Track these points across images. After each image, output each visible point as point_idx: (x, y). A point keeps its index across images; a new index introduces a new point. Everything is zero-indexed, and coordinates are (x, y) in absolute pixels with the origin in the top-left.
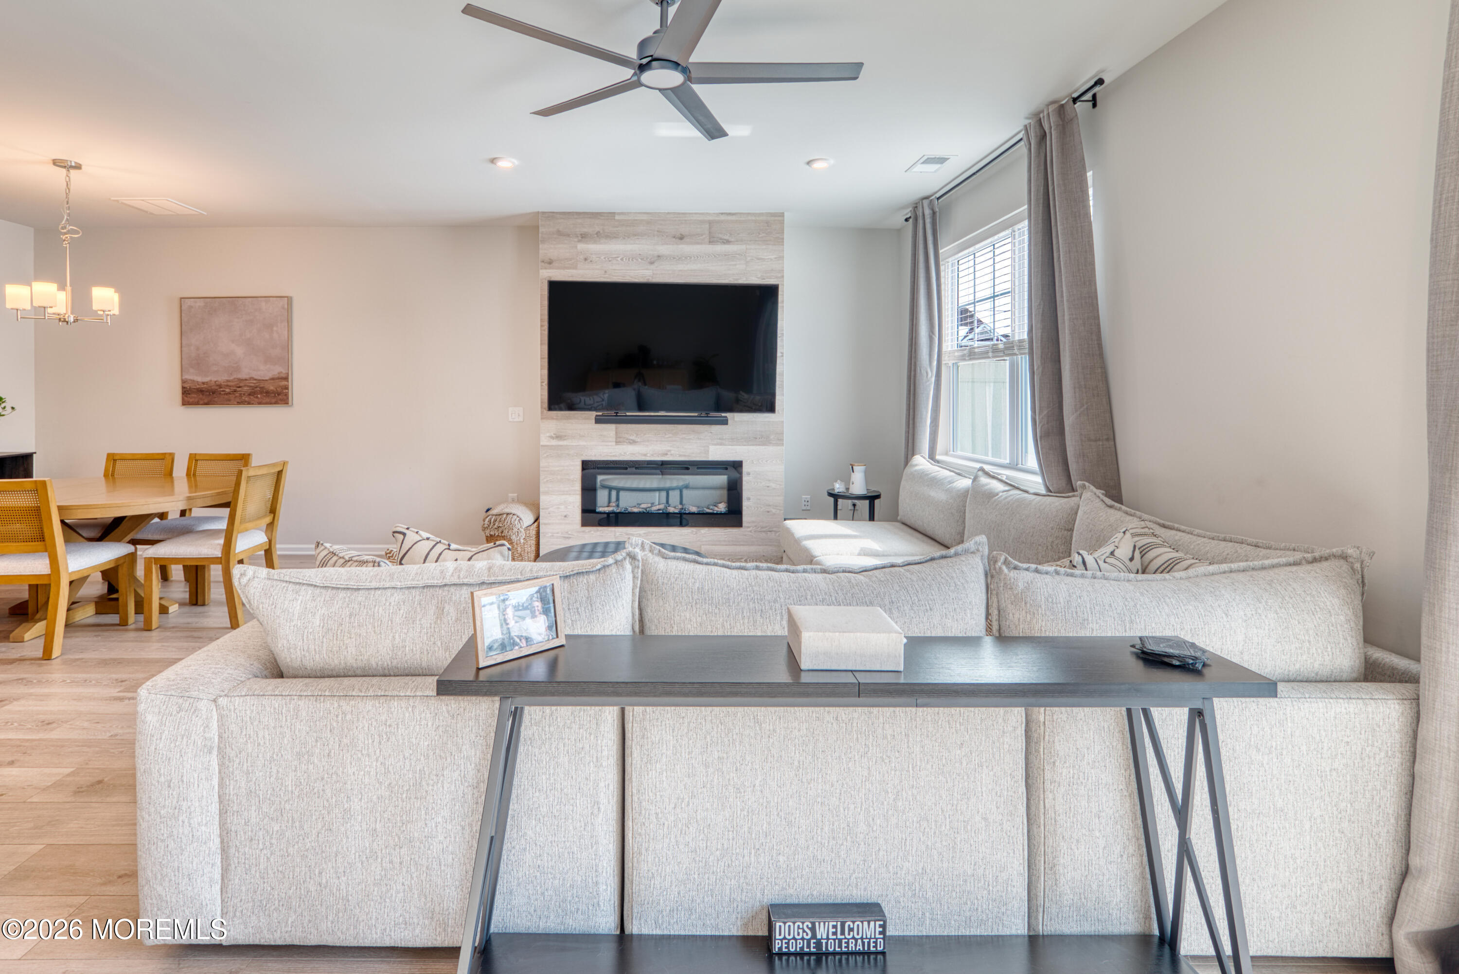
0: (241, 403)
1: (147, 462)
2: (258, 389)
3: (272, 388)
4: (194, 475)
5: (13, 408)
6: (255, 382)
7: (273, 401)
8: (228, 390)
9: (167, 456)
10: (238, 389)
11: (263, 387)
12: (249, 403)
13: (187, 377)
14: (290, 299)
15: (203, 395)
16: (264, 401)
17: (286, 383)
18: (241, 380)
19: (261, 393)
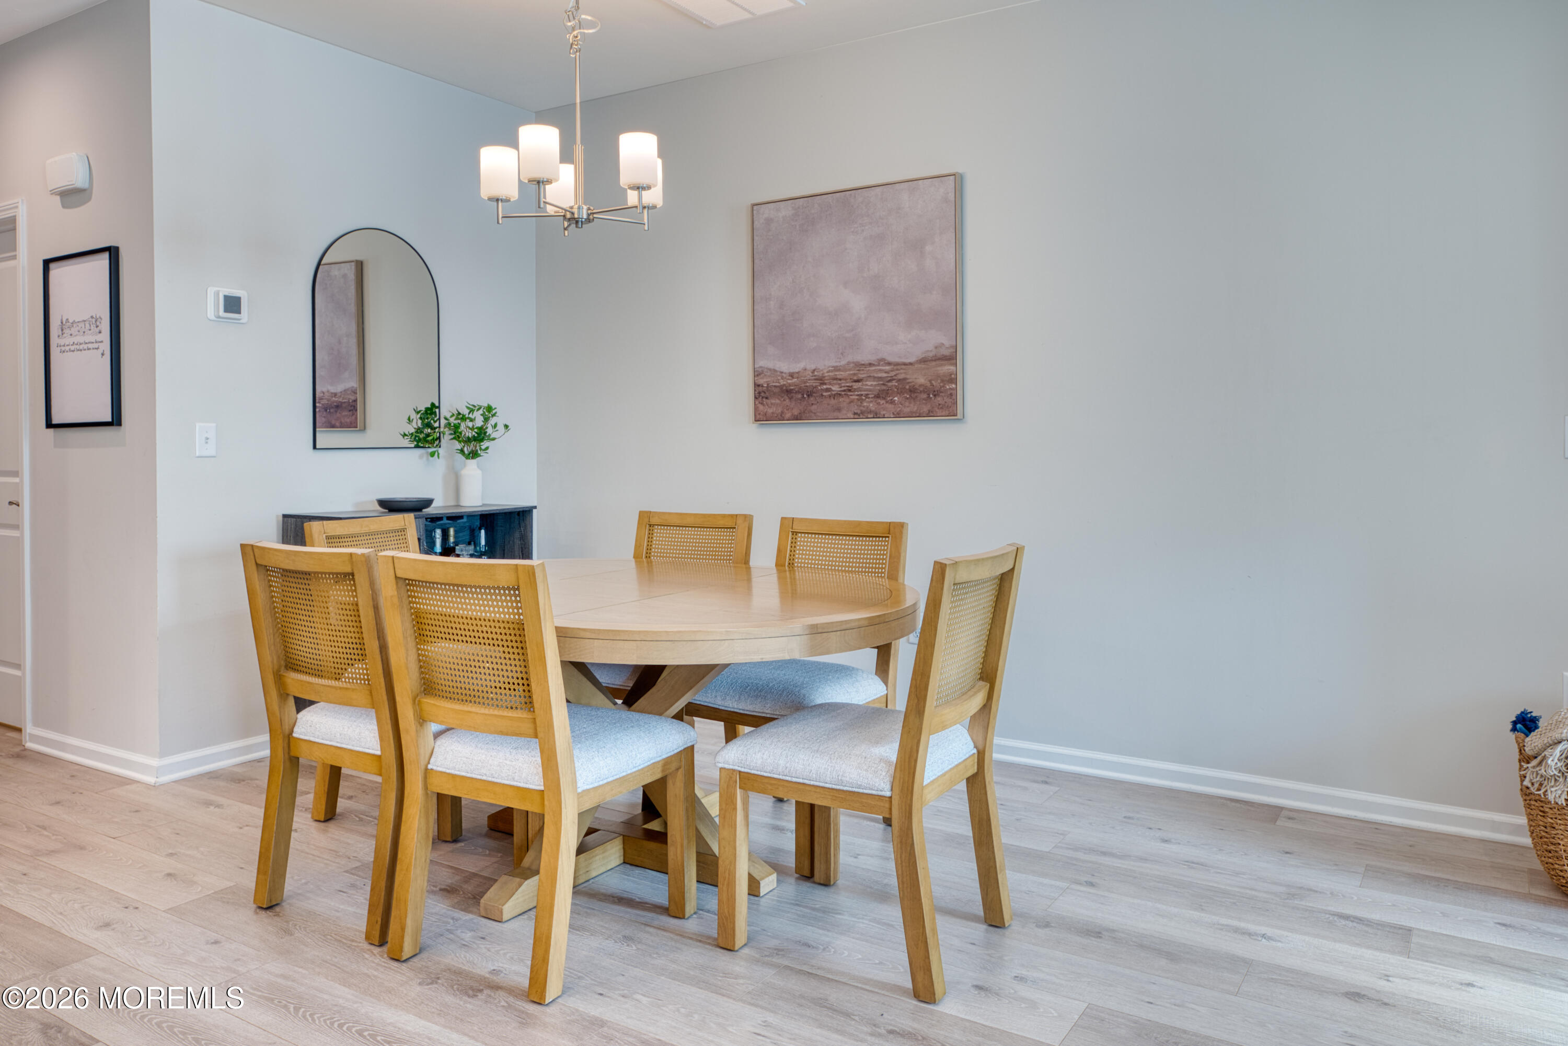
0: (862, 415)
1: (706, 532)
2: (894, 383)
3: (922, 380)
4: (791, 565)
5: (506, 426)
6: (887, 368)
7: (925, 409)
8: (836, 388)
9: (739, 521)
10: (856, 385)
11: (905, 379)
12: (876, 415)
13: (763, 363)
14: (958, 180)
15: (791, 399)
16: (907, 410)
17: (952, 368)
18: (860, 366)
19: (900, 392)
